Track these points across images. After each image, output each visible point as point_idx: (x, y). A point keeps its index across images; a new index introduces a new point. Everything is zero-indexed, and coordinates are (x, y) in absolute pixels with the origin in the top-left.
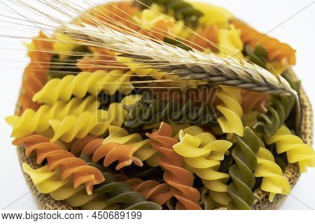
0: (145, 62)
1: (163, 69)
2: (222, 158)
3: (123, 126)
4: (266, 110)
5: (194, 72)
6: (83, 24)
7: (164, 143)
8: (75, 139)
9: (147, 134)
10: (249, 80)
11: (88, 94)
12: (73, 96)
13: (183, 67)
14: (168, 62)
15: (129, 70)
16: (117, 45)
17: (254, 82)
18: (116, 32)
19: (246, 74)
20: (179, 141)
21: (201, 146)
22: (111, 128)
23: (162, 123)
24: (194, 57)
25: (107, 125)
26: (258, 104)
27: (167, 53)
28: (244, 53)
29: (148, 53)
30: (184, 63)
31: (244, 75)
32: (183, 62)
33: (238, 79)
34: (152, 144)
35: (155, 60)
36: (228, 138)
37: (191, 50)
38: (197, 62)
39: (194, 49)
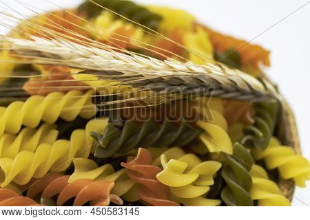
0: (114, 78)
1: (135, 85)
2: (212, 182)
3: (91, 156)
4: (252, 121)
5: (172, 85)
6: (33, 37)
7: (143, 173)
8: (33, 180)
9: (122, 164)
10: (233, 89)
11: (42, 123)
12: (23, 127)
13: (160, 80)
14: (142, 76)
15: (91, 89)
16: (78, 60)
17: (238, 90)
18: (75, 44)
19: (229, 82)
20: (163, 169)
21: (186, 171)
22: (76, 161)
23: (140, 149)
24: (171, 67)
25: (71, 158)
26: (243, 115)
27: (139, 66)
28: (216, 58)
29: (117, 67)
30: (161, 75)
31: (227, 84)
32: (159, 74)
33: (221, 88)
34: (129, 175)
35: (127, 74)
36: (214, 157)
37: (166, 59)
38: (175, 73)
39: (168, 58)
